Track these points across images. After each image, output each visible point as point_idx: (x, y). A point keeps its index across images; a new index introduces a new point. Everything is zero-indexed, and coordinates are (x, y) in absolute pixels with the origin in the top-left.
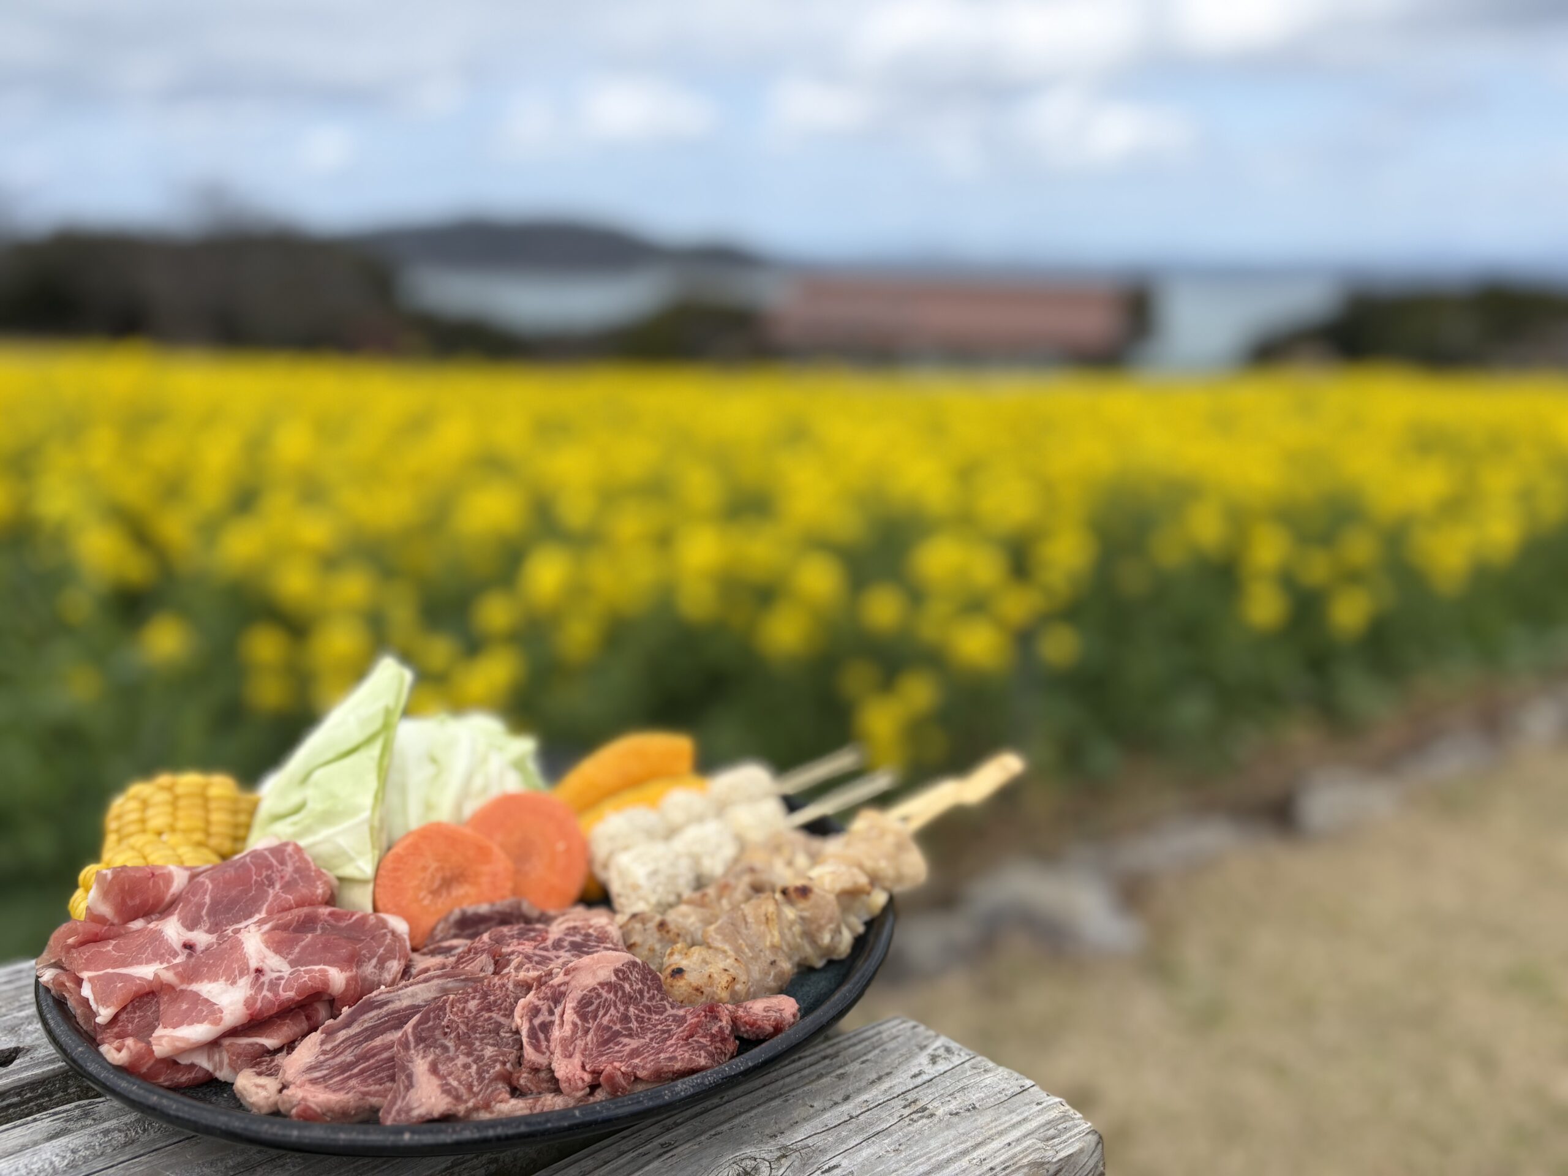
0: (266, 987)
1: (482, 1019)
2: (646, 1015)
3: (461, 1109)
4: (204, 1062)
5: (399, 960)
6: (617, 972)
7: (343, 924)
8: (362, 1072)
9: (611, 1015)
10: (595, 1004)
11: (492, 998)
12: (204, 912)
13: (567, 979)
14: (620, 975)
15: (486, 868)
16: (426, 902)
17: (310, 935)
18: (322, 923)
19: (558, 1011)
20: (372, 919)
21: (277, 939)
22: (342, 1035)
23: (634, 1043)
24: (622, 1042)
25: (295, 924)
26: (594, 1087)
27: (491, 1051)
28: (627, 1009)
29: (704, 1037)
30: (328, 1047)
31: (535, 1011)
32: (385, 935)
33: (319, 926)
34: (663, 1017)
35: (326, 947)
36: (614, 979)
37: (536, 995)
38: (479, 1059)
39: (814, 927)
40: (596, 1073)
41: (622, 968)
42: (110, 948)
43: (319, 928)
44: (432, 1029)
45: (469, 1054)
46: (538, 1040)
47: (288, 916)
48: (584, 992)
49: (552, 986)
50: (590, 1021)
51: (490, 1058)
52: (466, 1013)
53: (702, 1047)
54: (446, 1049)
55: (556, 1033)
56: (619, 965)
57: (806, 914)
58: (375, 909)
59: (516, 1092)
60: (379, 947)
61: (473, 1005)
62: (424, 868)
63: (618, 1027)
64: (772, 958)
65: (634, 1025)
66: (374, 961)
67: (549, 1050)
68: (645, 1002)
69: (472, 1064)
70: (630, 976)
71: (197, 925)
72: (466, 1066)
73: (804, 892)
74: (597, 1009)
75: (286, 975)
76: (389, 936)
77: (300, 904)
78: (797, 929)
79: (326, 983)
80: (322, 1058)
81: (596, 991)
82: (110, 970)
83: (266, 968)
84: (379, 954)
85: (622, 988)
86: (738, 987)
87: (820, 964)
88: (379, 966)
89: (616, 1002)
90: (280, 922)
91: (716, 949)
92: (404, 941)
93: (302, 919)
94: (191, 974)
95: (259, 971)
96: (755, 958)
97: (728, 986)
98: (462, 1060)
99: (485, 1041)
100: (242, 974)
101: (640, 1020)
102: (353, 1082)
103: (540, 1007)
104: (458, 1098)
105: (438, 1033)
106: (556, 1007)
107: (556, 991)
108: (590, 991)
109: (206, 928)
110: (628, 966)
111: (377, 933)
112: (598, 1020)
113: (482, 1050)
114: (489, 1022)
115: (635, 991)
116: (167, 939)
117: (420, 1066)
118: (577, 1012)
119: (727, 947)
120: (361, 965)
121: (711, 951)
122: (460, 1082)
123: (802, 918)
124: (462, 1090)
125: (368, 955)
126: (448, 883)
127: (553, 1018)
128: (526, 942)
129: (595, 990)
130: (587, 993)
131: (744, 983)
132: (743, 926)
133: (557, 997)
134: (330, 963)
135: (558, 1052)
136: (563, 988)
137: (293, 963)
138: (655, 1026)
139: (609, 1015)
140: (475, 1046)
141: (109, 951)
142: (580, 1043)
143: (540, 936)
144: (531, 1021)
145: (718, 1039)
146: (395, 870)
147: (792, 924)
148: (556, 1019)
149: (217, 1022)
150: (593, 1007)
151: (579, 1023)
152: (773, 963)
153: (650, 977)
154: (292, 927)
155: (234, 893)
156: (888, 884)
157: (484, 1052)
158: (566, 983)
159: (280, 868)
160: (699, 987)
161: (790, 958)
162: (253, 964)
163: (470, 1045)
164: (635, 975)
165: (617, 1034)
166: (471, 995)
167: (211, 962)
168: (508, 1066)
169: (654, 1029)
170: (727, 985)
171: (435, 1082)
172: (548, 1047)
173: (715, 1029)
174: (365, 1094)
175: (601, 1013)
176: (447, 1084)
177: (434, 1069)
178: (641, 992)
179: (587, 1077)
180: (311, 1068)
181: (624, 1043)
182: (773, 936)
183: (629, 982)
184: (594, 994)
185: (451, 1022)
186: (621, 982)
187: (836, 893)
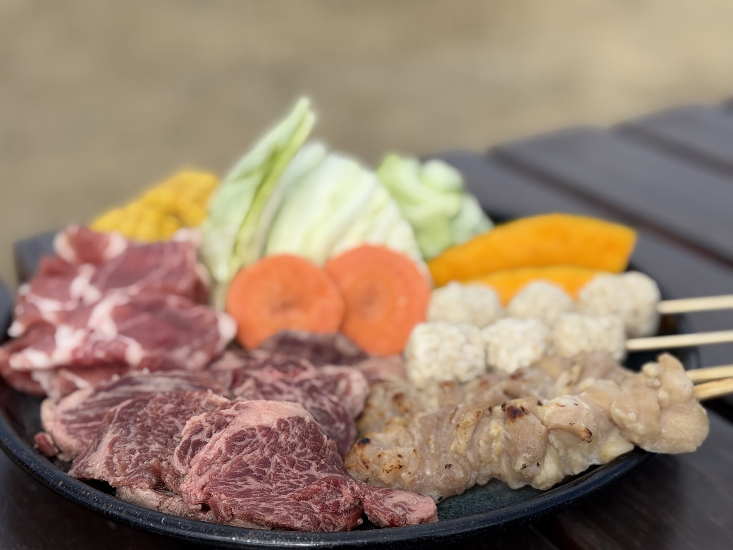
0: (90, 344)
1: (167, 420)
2: (287, 467)
3: (111, 481)
6: (280, 421)
8: (91, 428)
9: (254, 455)
10: (245, 441)
13: (235, 413)
14: (282, 425)
15: (319, 302)
16: (264, 317)
17: (146, 316)
18: (167, 309)
19: (214, 436)
21: (122, 311)
23: (254, 484)
24: (246, 480)
26: (205, 507)
27: (157, 447)
28: (272, 456)
29: (316, 503)
31: (199, 429)
34: (300, 473)
36: (274, 426)
37: (206, 418)
38: (144, 450)
39: (513, 449)
40: (209, 495)
41: (287, 420)
45: (140, 443)
46: (186, 453)
48: (243, 429)
49: (221, 415)
50: (233, 453)
51: (152, 452)
53: (310, 512)
55: (202, 454)
56: (285, 417)
59: (157, 486)
60: (197, 340)
62: (269, 289)
63: (253, 467)
64: (450, 462)
65: (270, 470)
66: (187, 349)
67: (189, 464)
68: (293, 455)
69: (137, 451)
70: (290, 430)
73: (514, 414)
74: (245, 447)
78: (497, 445)
80: (81, 407)
81: (254, 431)
83: (99, 330)
85: (277, 436)
87: (516, 486)
89: (265, 446)
91: (410, 434)
93: (152, 303)
96: (436, 456)
98: (133, 445)
99: (157, 438)
100: (82, 329)
101: (279, 468)
102: (83, 432)
103: (204, 427)
105: (132, 419)
106: (215, 432)
107: (221, 420)
108: (248, 430)
109: (101, 287)
110: (292, 420)
112: (240, 455)
113: (150, 444)
114: (169, 425)
115: (288, 443)
117: (108, 437)
118: (227, 443)
121: (405, 434)
122: (119, 460)
123: (506, 437)
125: (184, 343)
126: (288, 305)
127: (207, 440)
129: (252, 430)
130: (245, 430)
133: (221, 425)
135: (195, 467)
136: (228, 420)
137: (119, 333)
138: (289, 478)
139: (252, 454)
140: (148, 439)
142: (215, 468)
144: (191, 435)
145: (330, 510)
148: (210, 441)
150: (243, 443)
151: (224, 451)
153: (311, 436)
156: (636, 439)
157: (150, 447)
158: (234, 417)
162: (92, 325)
163: (146, 436)
164: (296, 430)
165: (249, 472)
169: (286, 480)
171: (108, 454)
172: (189, 461)
173: (330, 501)
175: (245, 450)
176: (111, 458)
177: (112, 444)
178: (293, 446)
179: (200, 496)
181: (247, 482)
183: (287, 434)
184: (250, 433)
185: (145, 414)
186: (279, 432)
187: (550, 427)
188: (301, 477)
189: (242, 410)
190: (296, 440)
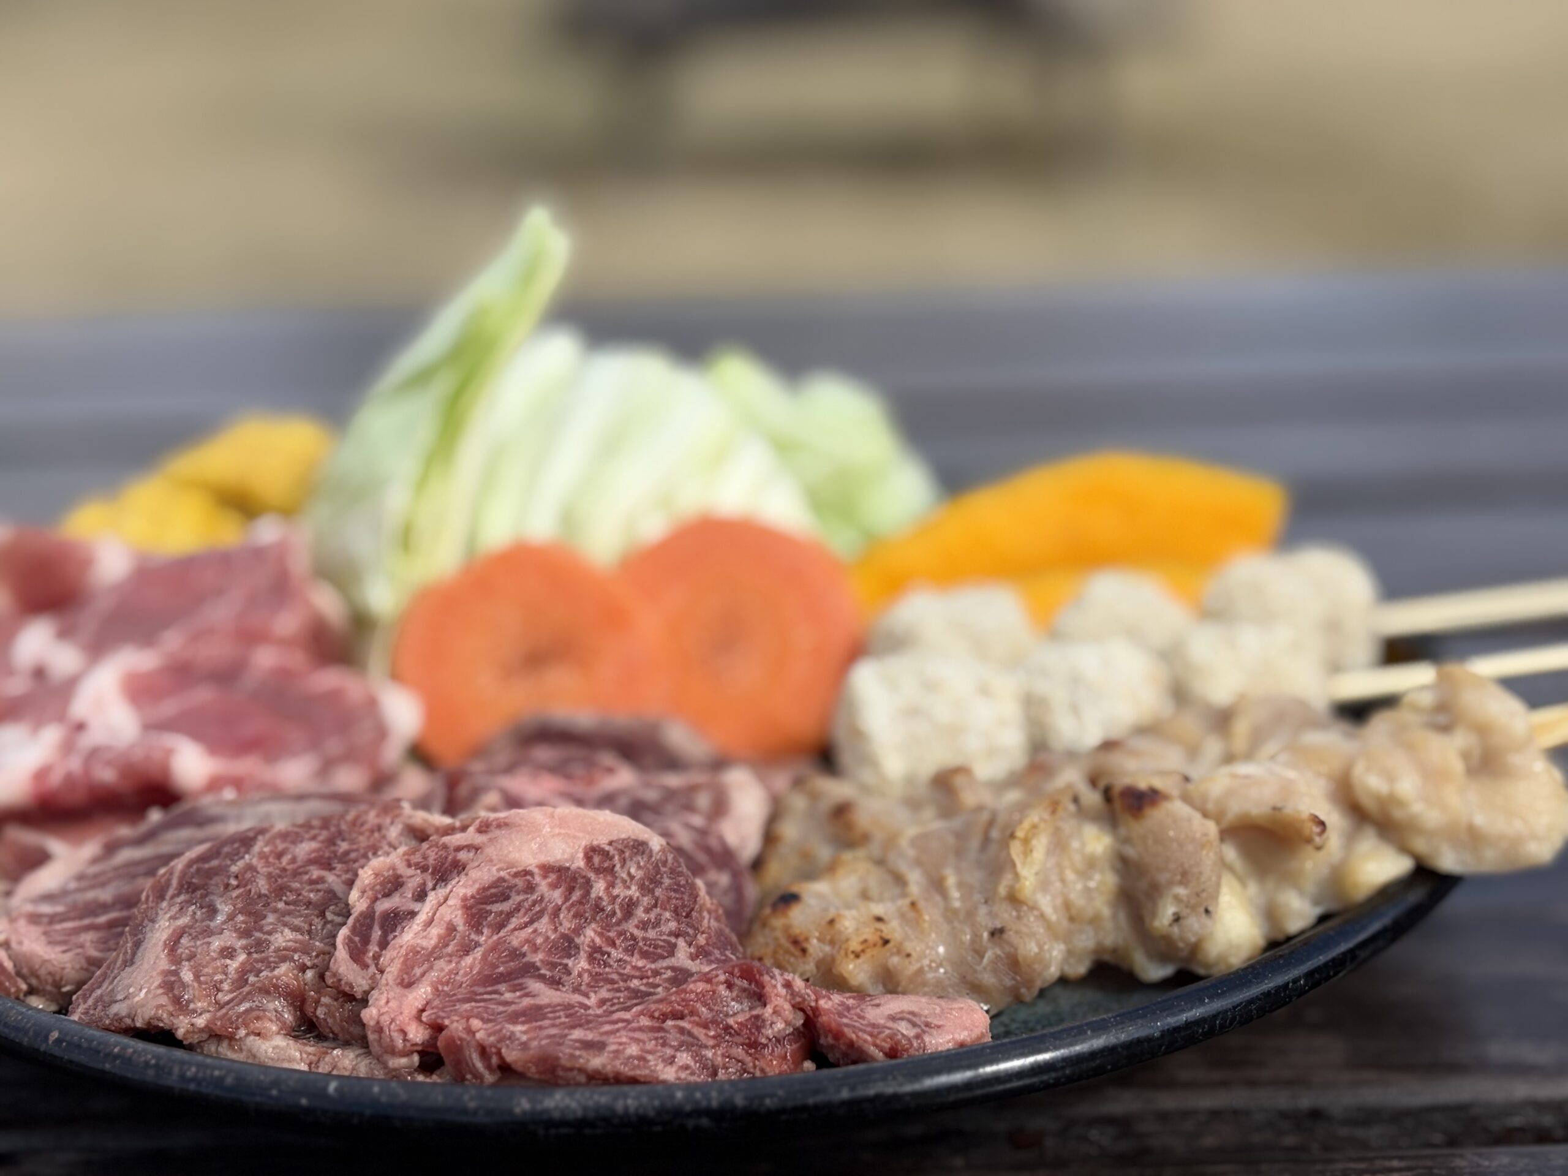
0: (78, 754)
1: (306, 877)
2: (618, 954)
3: (182, 1026)
6: (591, 852)
7: (292, 689)
8: (108, 925)
9: (535, 931)
10: (511, 901)
11: (344, 846)
13: (480, 839)
14: (597, 860)
15: (614, 644)
16: (484, 686)
17: (207, 692)
19: (434, 897)
21: (147, 681)
23: (546, 995)
24: (525, 988)
26: (427, 1060)
27: (288, 938)
28: (578, 931)
30: (92, 870)
31: (392, 885)
34: (653, 966)
36: (580, 863)
37: (406, 857)
38: (258, 947)
39: (1145, 883)
40: (438, 1030)
41: (607, 848)
44: (211, 874)
45: (245, 933)
46: (366, 941)
48: (502, 874)
49: (445, 847)
50: (486, 931)
51: (277, 950)
52: (285, 860)
53: (692, 1046)
54: (213, 911)
55: (409, 936)
56: (602, 841)
57: (1131, 851)
59: (304, 1027)
61: (305, 849)
63: (538, 958)
65: (578, 964)
67: (377, 965)
68: (631, 927)
69: (239, 951)
70: (618, 868)
71: (71, 639)
72: (228, 953)
73: (1142, 801)
74: (510, 915)
77: (230, 639)
78: (1104, 878)
79: (168, 767)
80: (72, 885)
81: (528, 877)
83: (95, 723)
84: (330, 750)
85: (588, 885)
86: (894, 961)
89: (560, 909)
91: (897, 876)
93: (216, 665)
95: (81, 726)
98: (229, 938)
99: (287, 919)
101: (599, 958)
103: (404, 879)
104: (180, 1005)
105: (216, 883)
106: (434, 889)
107: (446, 858)
108: (516, 875)
110: (620, 847)
112: (502, 934)
113: (270, 933)
114: (313, 887)
115: (614, 899)
117: (161, 931)
118: (466, 908)
119: (913, 876)
121: (883, 878)
122: (197, 977)
123: (1122, 859)
124: (197, 992)
126: (540, 657)
127: (416, 907)
129: (525, 875)
130: (507, 877)
131: (909, 955)
133: (445, 870)
135: (393, 971)
136: (462, 856)
138: (626, 978)
139: (530, 930)
140: (263, 922)
142: (443, 967)
144: (375, 900)
145: (740, 1038)
147: (1093, 866)
148: (425, 910)
150: (505, 906)
151: (461, 928)
154: (191, 672)
157: (272, 938)
158: (477, 849)
160: (801, 938)
161: (1065, 939)
162: (78, 713)
163: (260, 917)
164: (632, 868)
165: (531, 970)
167: (42, 700)
169: (622, 984)
171: (164, 964)
172: (376, 957)
173: (740, 1018)
174: (91, 962)
175: (514, 922)
176: (176, 973)
177: (173, 945)
178: (629, 908)
179: (418, 1034)
181: (527, 991)
182: (1016, 875)
183: (609, 878)
184: (520, 882)
185: (250, 868)
186: (592, 875)
187: (1225, 823)
188: (656, 973)
189: (497, 832)
190: (634, 892)
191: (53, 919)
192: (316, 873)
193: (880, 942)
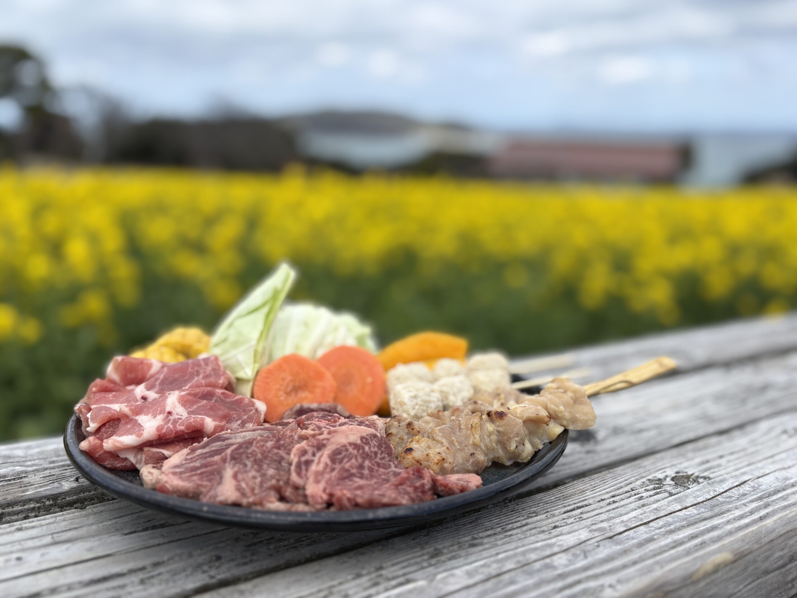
0: (171, 422)
1: (273, 453)
2: (376, 468)
3: (244, 501)
4: (132, 458)
5: (254, 424)
6: (362, 438)
7: (228, 400)
8: (202, 473)
9: (352, 463)
10: (342, 454)
11: (282, 442)
12: (158, 383)
13: (329, 436)
14: (364, 440)
15: (319, 384)
16: (282, 398)
17: (205, 401)
18: (216, 397)
19: (318, 455)
20: (246, 401)
21: (185, 399)
22: (199, 452)
23: (361, 482)
24: (354, 480)
25: (200, 395)
26: (329, 505)
27: (272, 472)
28: (363, 462)
29: (410, 486)
30: (189, 457)
31: (304, 452)
32: (252, 410)
33: (215, 398)
35: (212, 409)
36: (359, 442)
37: (305, 444)
38: (264, 475)
39: (506, 438)
40: (331, 495)
41: (366, 437)
42: (111, 396)
43: (213, 400)
44: (241, 454)
45: (258, 471)
46: (301, 470)
47: (197, 389)
48: (338, 446)
49: (318, 440)
50: (337, 464)
51: (270, 475)
52: (264, 448)
53: (407, 493)
54: (245, 465)
55: (313, 467)
56: (364, 435)
57: (500, 429)
58: (252, 396)
59: (282, 499)
60: (244, 415)
61: (270, 444)
62: (283, 379)
63: (354, 471)
64: (472, 452)
65: (366, 472)
66: (239, 422)
67: (306, 477)
68: (378, 460)
69: (258, 477)
70: (370, 442)
71: (152, 389)
72: (254, 478)
73: (501, 415)
74: (343, 459)
75: (183, 418)
76: (254, 411)
77: (207, 386)
78: (494, 437)
79: (202, 425)
80: (184, 462)
81: (346, 447)
82: (103, 405)
83: (174, 412)
84: (243, 419)
85: (363, 448)
86: (446, 465)
87: (508, 463)
88: (241, 425)
89: (357, 456)
90: (192, 392)
91: (438, 441)
92: (261, 414)
93: (204, 393)
94: (138, 411)
95: (170, 413)
96: (461, 450)
97: (439, 463)
98: (253, 473)
99: (270, 466)
100: (160, 413)
101: (371, 470)
102: (195, 478)
103: (308, 450)
104: (244, 495)
105: (244, 456)
106: (317, 452)
107: (319, 443)
108: (342, 446)
109: (156, 391)
110: (370, 436)
111: (247, 408)
112: (342, 464)
113: (266, 471)
114: (275, 455)
115: (371, 452)
116: (135, 393)
117: (229, 472)
118: (329, 457)
119: (444, 440)
120: (231, 423)
121: (434, 442)
122: (247, 485)
123: (498, 431)
124: (247, 491)
125: (236, 418)
126: (296, 389)
127: (313, 458)
128: (323, 421)
130: (340, 447)
131: (450, 463)
132: (458, 430)
133: (320, 447)
134: (209, 416)
135: (311, 479)
136: (325, 442)
137: (190, 413)
138: (380, 475)
139: (350, 463)
140: (263, 467)
141: (110, 397)
142: (327, 476)
143: (333, 419)
144: (300, 457)
145: (420, 490)
146: (267, 378)
147: (490, 434)
148: (316, 459)
149: (139, 435)
150: (341, 456)
151: (330, 464)
152: (472, 454)
153: (384, 446)
154: (198, 396)
155: (177, 376)
156: (565, 423)
158: (328, 439)
159: (205, 367)
160: (419, 460)
161: (486, 455)
162: (168, 409)
163: (261, 466)
164: (374, 442)
165: (353, 475)
166: (271, 439)
167: (150, 406)
168: (281, 483)
170: (437, 462)
171: (234, 483)
172: (306, 475)
173: (418, 484)
174: (199, 485)
175: (345, 460)
176: (240, 485)
177: (235, 476)
178: (376, 453)
179: (325, 497)
180: (177, 466)
182: (475, 438)
183: (369, 446)
184: (344, 449)
185: (254, 451)
186: (364, 445)
187: (524, 419)
188: (388, 473)
189: (333, 434)
190: (376, 449)
191: (181, 473)
192: (276, 451)
193: (442, 460)
